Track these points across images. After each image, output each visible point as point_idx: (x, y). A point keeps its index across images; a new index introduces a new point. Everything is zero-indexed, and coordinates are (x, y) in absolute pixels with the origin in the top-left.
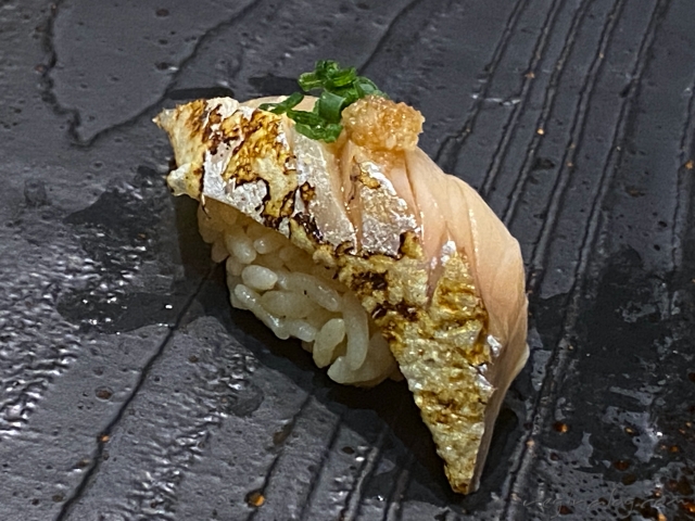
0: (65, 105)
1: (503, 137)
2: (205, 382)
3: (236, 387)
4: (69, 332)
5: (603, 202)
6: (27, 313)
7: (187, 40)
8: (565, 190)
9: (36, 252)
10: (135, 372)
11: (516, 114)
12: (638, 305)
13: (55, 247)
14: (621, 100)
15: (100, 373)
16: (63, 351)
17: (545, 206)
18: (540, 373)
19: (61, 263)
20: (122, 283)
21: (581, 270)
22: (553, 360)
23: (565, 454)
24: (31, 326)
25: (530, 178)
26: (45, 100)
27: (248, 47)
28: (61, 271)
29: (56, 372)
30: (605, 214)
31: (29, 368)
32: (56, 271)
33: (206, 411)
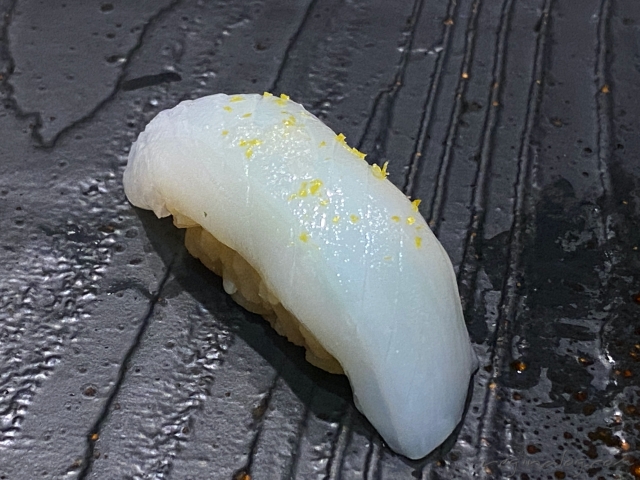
0: (26, 109)
1: (431, 86)
2: (183, 366)
3: (212, 367)
4: (51, 334)
5: (531, 136)
6: (9, 320)
7: (132, 31)
8: (494, 130)
9: (13, 258)
10: (116, 365)
11: (440, 62)
12: (575, 233)
14: (535, 35)
15: (84, 371)
16: (47, 353)
17: (477, 147)
18: (493, 313)
20: (95, 278)
21: (519, 206)
22: (503, 300)
23: (526, 392)
24: (15, 333)
25: (461, 122)
26: (7, 107)
27: (188, 30)
28: (38, 274)
29: (42, 376)
31: (17, 375)
32: (33, 274)
33: (186, 395)
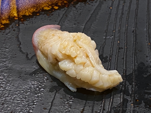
0: (24, 52)
1: (112, 44)
2: (65, 103)
3: (71, 103)
4: (35, 97)
5: (134, 54)
6: (26, 95)
8: (126, 53)
9: (25, 82)
10: (50, 103)
11: (113, 39)
12: (146, 73)
13: (28, 80)
14: (133, 33)
15: (43, 105)
16: (35, 101)
17: (123, 56)
18: (130, 90)
19: (30, 83)
20: (43, 86)
21: (133, 68)
22: (132, 87)
23: (139, 106)
24: (27, 97)
25: (119, 51)
26: (20, 51)
28: (31, 85)
29: (34, 106)
30: (135, 56)
31: (29, 106)
32: (30, 85)
33: (66, 109)
